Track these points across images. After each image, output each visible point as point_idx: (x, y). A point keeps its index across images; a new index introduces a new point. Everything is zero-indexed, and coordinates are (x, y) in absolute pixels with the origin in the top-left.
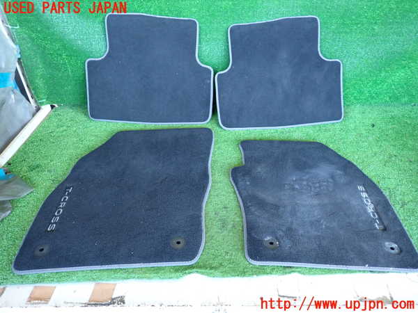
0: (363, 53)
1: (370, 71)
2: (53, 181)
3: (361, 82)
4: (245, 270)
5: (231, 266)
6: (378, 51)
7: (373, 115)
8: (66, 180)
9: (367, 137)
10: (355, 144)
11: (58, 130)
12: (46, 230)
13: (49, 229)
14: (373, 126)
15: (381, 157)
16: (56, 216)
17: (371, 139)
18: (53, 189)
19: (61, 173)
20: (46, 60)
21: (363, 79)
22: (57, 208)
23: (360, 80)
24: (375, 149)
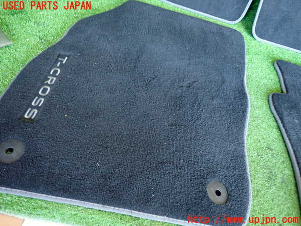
2: (41, 39)
8: (60, 43)
12: (22, 117)
13: (26, 116)
16: (40, 96)
18: (40, 52)
19: (53, 31)
22: (43, 84)
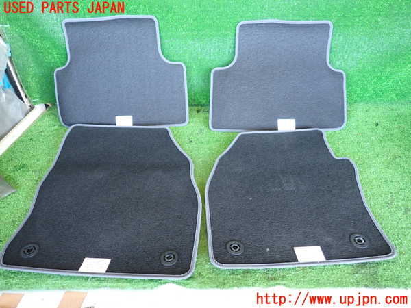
0: (366, 47)
1: (374, 67)
3: (364, 79)
4: (226, 281)
5: (211, 276)
6: (382, 45)
7: (378, 113)
9: (370, 137)
10: (355, 144)
11: (48, 129)
14: (377, 124)
15: (384, 158)
17: (373, 138)
20: (37, 59)
21: (367, 75)
23: (364, 76)
24: (378, 150)
